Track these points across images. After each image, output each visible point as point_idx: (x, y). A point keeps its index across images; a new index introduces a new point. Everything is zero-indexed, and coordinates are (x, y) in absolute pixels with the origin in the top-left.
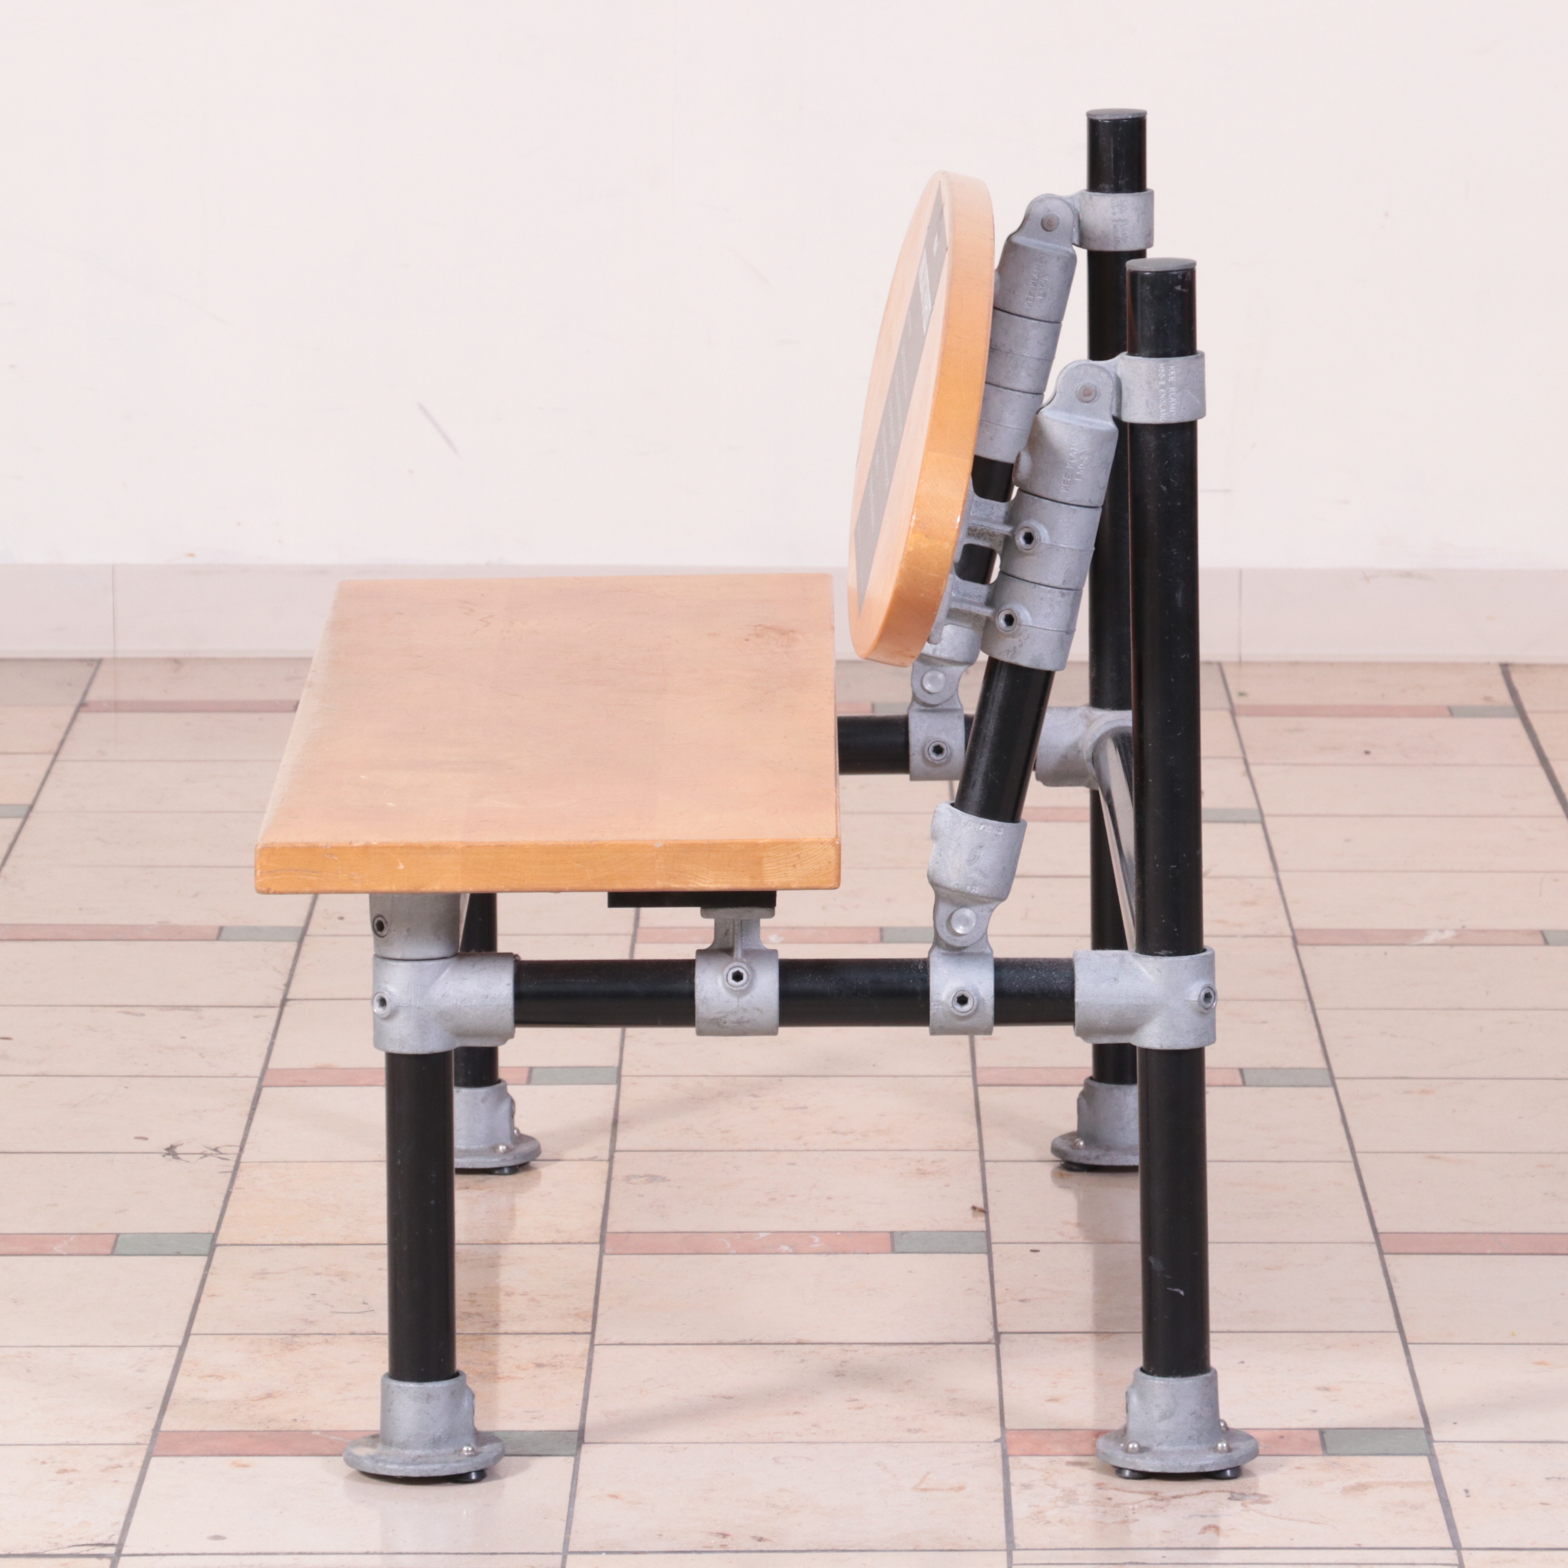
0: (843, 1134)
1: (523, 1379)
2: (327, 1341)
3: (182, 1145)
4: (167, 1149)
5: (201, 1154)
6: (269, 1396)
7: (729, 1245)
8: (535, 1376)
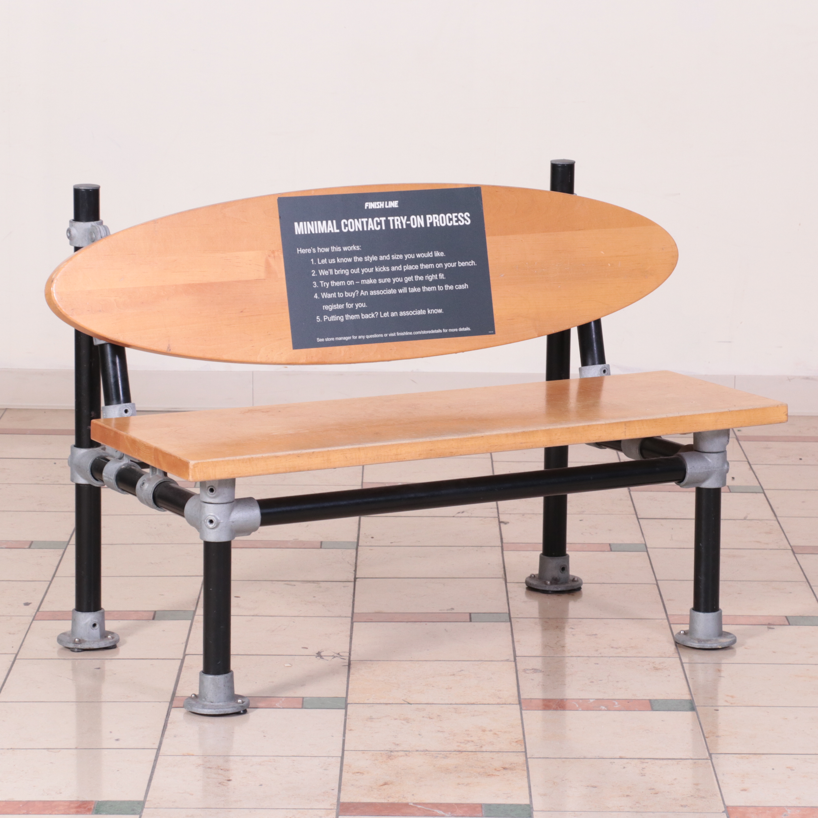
0: (617, 648)
1: (499, 776)
2: (406, 755)
3: (323, 651)
4: (317, 654)
5: (332, 656)
6: (386, 784)
7: (577, 706)
8: (504, 775)
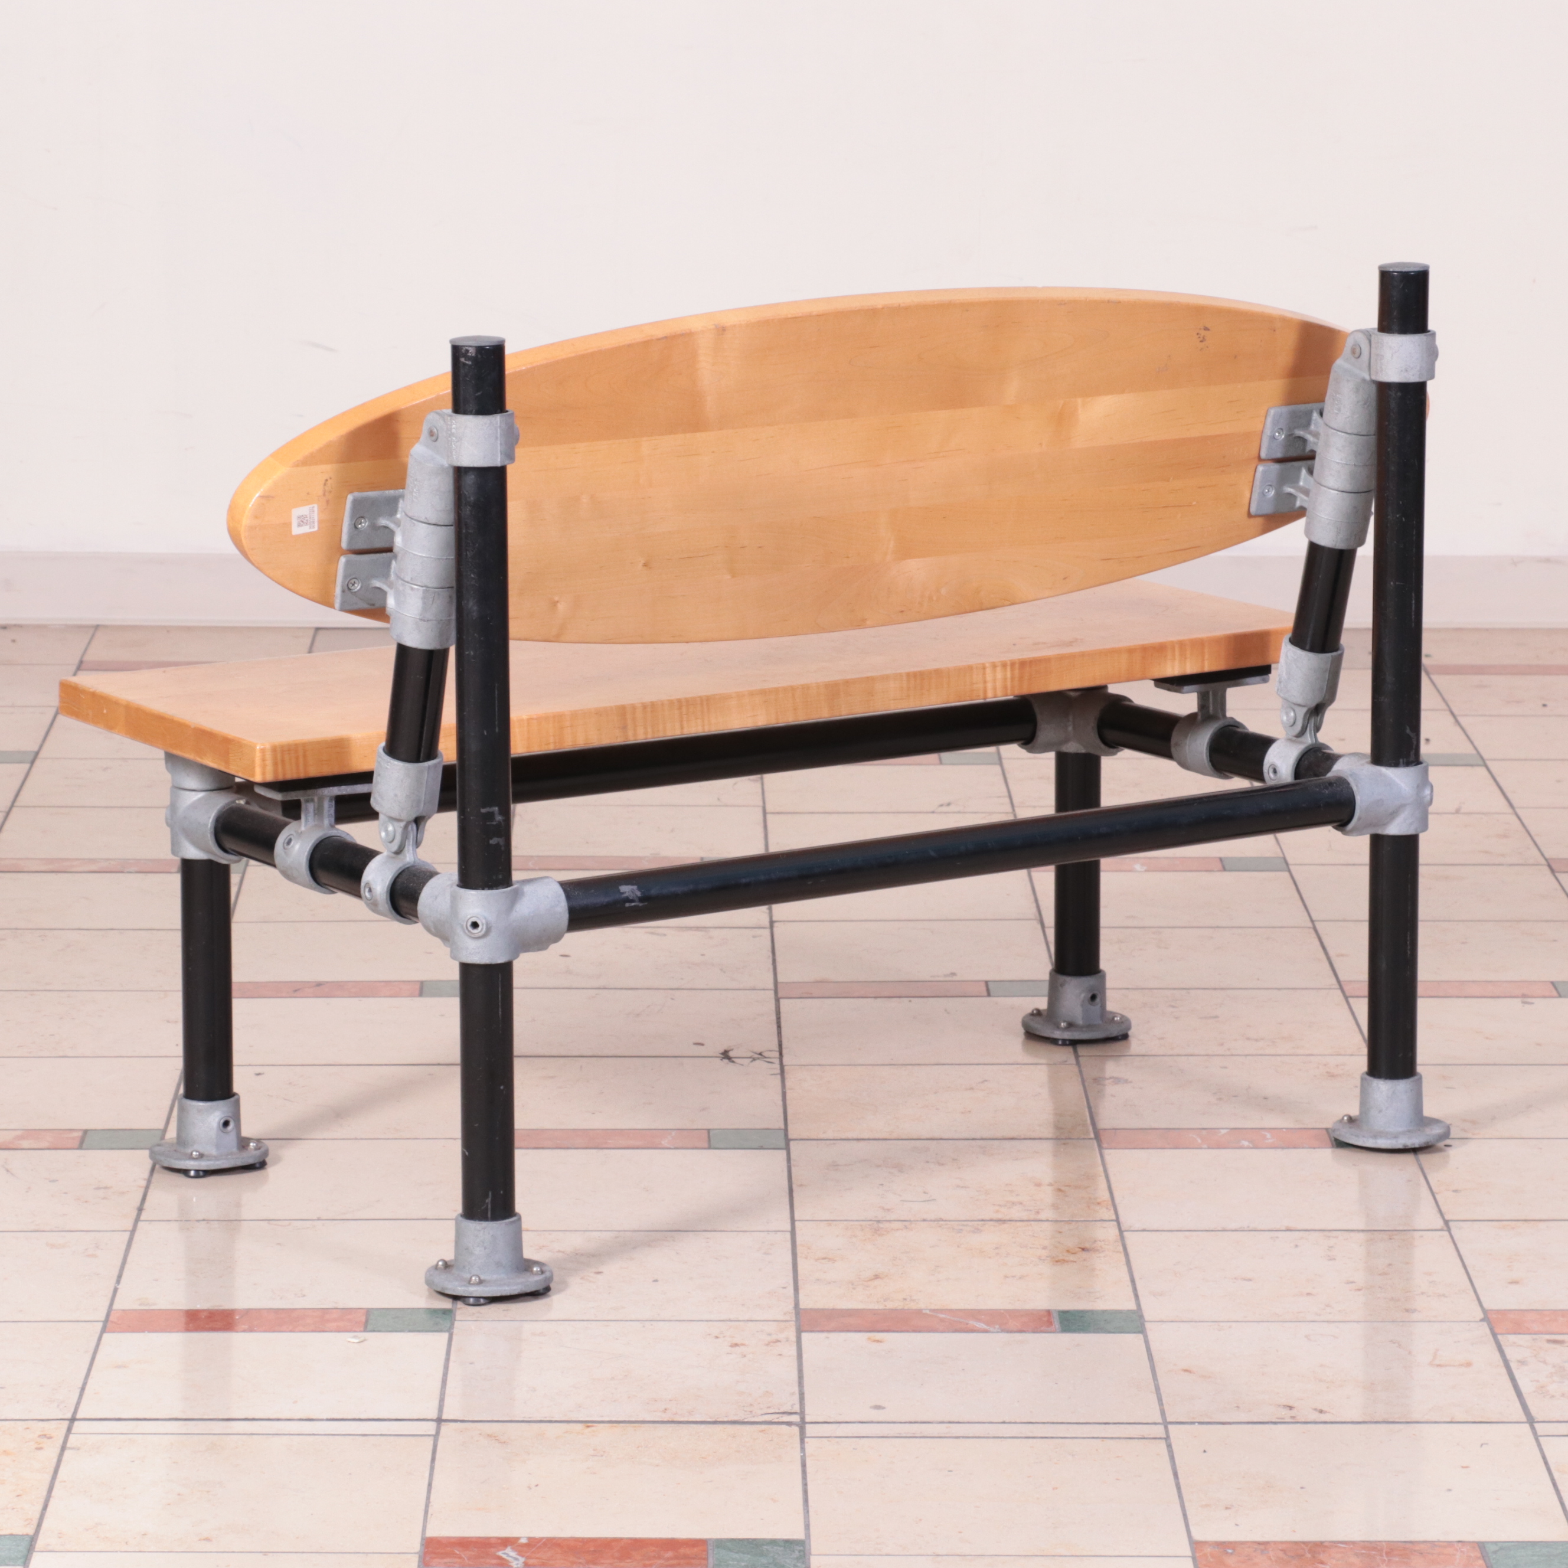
0: (1256, 1040)
1: (1075, 1262)
2: (906, 1227)
3: (732, 1050)
4: (722, 1054)
5: (750, 1058)
6: (877, 1277)
7: (1199, 1141)
8: (1084, 1260)
